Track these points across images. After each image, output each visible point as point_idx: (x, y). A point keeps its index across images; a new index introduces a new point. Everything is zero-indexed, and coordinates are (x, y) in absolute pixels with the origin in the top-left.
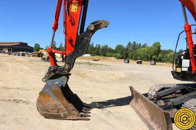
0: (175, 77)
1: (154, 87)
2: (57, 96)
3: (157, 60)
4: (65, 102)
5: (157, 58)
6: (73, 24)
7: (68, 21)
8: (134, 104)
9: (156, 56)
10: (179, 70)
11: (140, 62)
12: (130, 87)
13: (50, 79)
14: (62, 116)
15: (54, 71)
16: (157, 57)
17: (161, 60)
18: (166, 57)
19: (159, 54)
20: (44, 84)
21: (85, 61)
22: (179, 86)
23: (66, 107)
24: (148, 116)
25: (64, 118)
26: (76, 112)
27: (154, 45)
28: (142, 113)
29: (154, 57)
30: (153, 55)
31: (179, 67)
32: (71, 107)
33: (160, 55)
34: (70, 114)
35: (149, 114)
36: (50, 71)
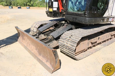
0: (48, 16)
1: (34, 25)
5: (30, 5)
8: (21, 41)
10: (51, 10)
11: (20, 7)
12: (16, 27)
16: (30, 3)
17: (32, 6)
18: (35, 4)
22: (52, 22)
24: (35, 50)
28: (29, 48)
29: (28, 4)
31: (51, 8)
33: (32, 2)
35: (36, 49)
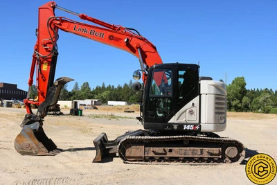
2: (30, 136)
3: (240, 108)
4: (37, 141)
5: (240, 105)
6: (44, 80)
7: (40, 78)
9: (238, 101)
13: (27, 124)
14: (34, 153)
15: (29, 118)
16: (241, 102)
17: (246, 108)
18: (257, 103)
19: (242, 97)
20: (21, 129)
21: (106, 113)
23: (37, 146)
25: (36, 154)
26: (45, 149)
27: (233, 82)
29: (234, 103)
30: (233, 100)
32: (41, 145)
33: (245, 99)
34: (40, 151)
36: (26, 119)
